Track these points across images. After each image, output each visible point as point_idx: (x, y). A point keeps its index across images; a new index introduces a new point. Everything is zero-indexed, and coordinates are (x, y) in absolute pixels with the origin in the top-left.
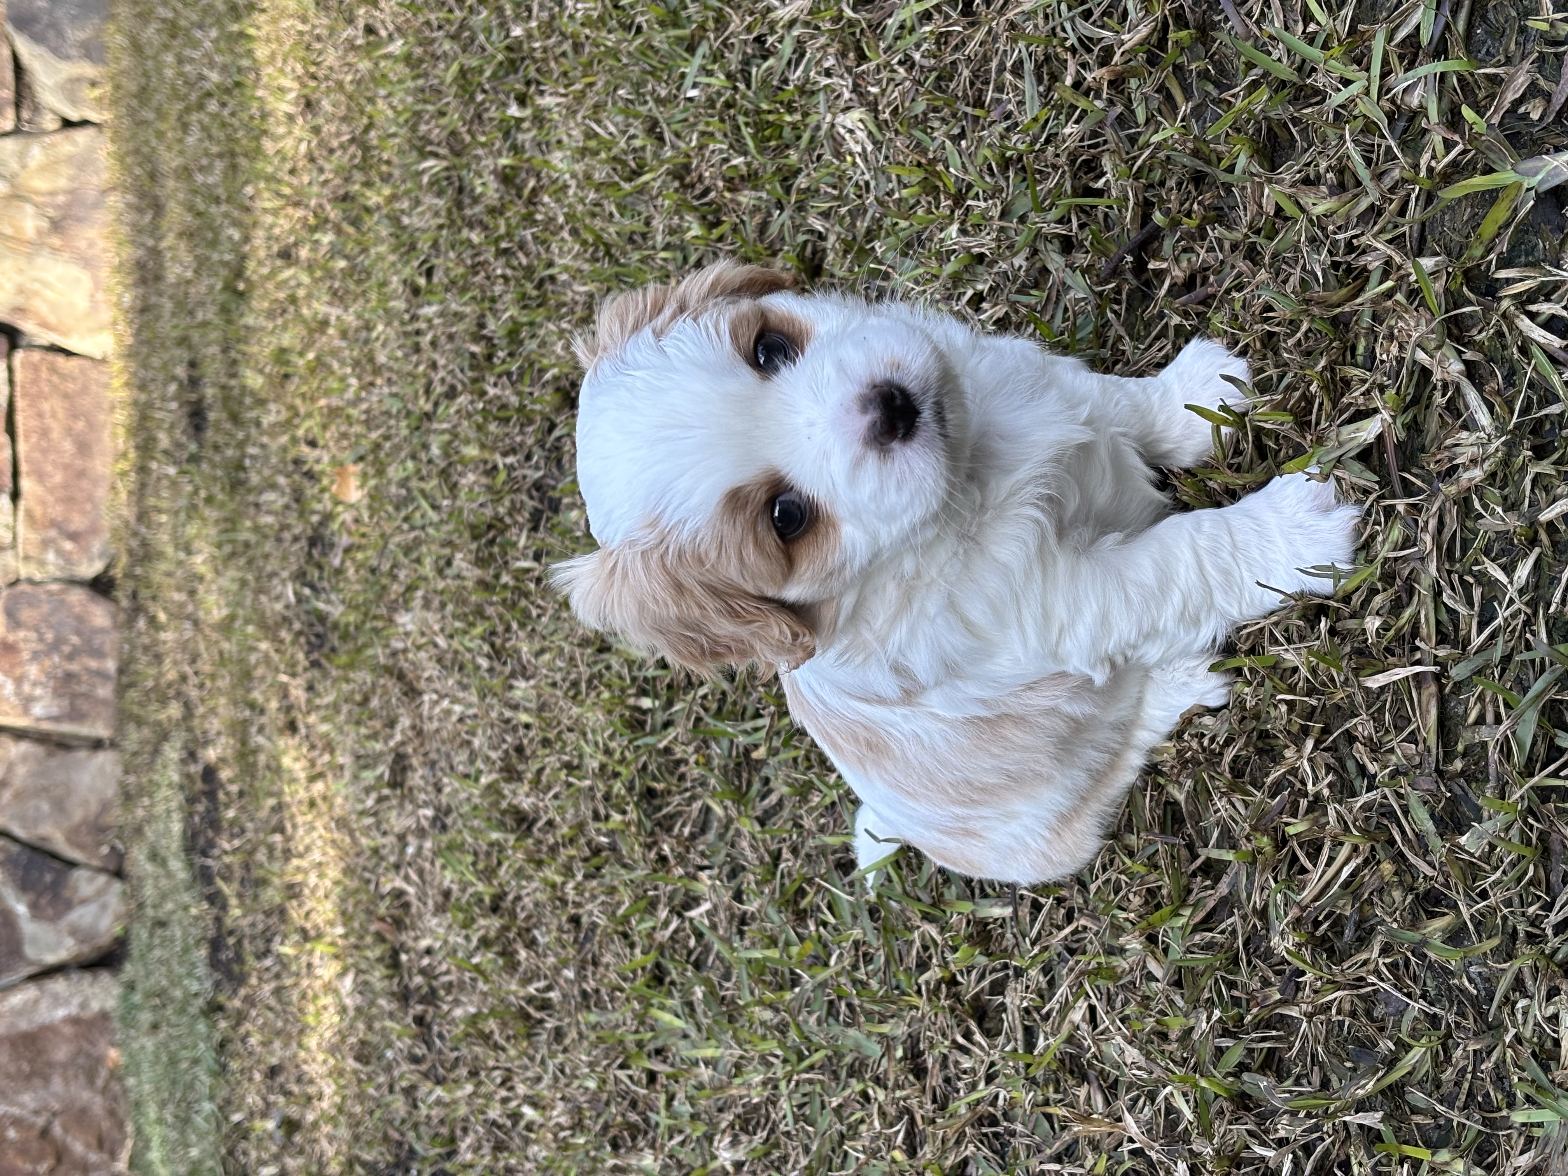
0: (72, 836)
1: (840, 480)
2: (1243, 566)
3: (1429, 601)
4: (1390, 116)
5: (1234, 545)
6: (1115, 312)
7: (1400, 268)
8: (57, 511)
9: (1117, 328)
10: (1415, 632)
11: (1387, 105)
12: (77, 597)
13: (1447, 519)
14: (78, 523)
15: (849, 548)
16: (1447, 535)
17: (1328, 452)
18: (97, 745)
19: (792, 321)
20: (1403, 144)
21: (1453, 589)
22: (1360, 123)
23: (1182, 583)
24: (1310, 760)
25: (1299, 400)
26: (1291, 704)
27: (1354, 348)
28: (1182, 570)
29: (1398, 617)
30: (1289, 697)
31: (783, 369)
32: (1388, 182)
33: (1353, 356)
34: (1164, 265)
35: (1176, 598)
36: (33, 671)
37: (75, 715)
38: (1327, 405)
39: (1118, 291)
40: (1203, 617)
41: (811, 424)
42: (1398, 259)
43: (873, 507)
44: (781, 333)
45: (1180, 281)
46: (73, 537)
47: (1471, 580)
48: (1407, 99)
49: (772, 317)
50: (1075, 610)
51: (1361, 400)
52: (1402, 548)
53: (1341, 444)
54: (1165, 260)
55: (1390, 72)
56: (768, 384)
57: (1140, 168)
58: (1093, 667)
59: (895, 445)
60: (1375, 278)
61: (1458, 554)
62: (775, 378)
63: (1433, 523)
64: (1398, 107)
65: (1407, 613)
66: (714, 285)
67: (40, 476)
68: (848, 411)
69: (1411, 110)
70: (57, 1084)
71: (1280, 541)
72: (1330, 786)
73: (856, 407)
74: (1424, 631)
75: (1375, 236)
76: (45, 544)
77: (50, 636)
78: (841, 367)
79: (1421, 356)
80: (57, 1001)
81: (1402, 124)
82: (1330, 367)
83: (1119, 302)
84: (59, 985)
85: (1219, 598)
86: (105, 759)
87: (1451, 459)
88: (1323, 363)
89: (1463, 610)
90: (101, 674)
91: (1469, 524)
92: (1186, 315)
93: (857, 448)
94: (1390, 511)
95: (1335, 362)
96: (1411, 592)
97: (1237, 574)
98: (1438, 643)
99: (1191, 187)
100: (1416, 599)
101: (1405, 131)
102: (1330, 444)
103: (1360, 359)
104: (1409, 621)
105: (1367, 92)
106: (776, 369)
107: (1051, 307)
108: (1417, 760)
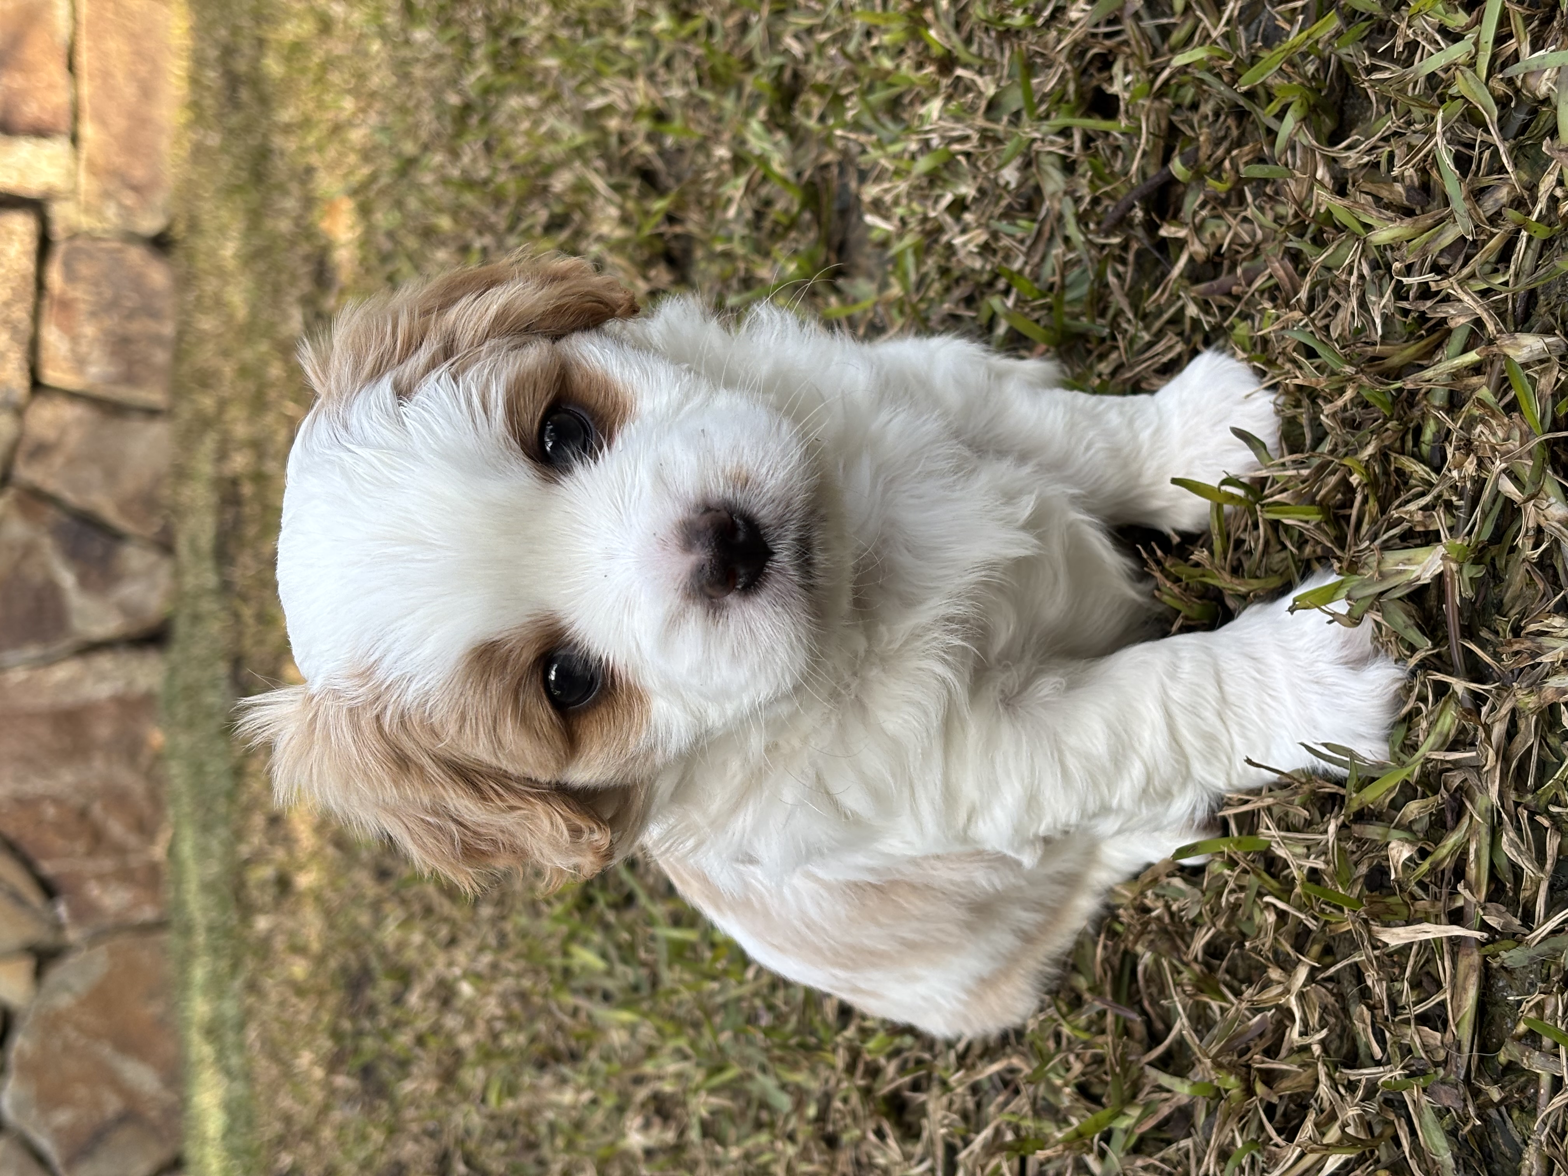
0: (124, 508)
1: (648, 643)
2: (1234, 729)
3: (1484, 830)
4: (1502, 102)
5: (1223, 699)
6: (1118, 276)
7: (1491, 342)
8: (119, 161)
9: (1119, 300)
10: (1459, 872)
11: (1501, 88)
12: (136, 255)
13: (1522, 724)
14: (139, 173)
15: (662, 729)
16: (1519, 748)
17: (1364, 585)
18: (152, 413)
19: (606, 387)
20: (1519, 153)
21: (1519, 830)
22: (1458, 107)
23: (1145, 752)
24: (1302, 996)
25: (1335, 488)
26: (1282, 915)
27: (1418, 431)
28: (1147, 735)
29: (1437, 841)
30: (1281, 905)
31: (579, 469)
32: (1489, 205)
33: (1417, 442)
34: (1182, 233)
35: (1136, 771)
36: (89, 330)
37: (130, 378)
38: (1373, 506)
39: (1125, 247)
40: (1175, 789)
41: (610, 557)
42: (1491, 327)
43: (695, 681)
44: (585, 407)
45: (1200, 259)
46: (136, 189)
47: (1546, 823)
48: (1531, 81)
49: (577, 377)
50: (991, 788)
51: (1419, 517)
52: (1452, 748)
53: (1383, 576)
54: (1183, 224)
55: (1510, 36)
56: (555, 489)
57: (1166, 83)
58: (1018, 851)
59: (732, 599)
60: (1457, 341)
61: (1531, 781)
62: (567, 482)
63: (1498, 730)
64: (1517, 91)
65: (1452, 841)
66: (500, 319)
67: (102, 121)
68: (664, 543)
69: (1535, 99)
70: (99, 764)
71: (1288, 698)
72: (1322, 1042)
73: (674, 544)
74: (1472, 871)
75: (1461, 283)
76: (107, 195)
77: (108, 293)
78: (660, 476)
79: (1508, 487)
80: (102, 677)
81: (1521, 117)
82: (1383, 456)
83: (1123, 262)
84: (104, 662)
85: (1198, 769)
86: (158, 430)
87: (1534, 655)
88: (1370, 450)
89: (1528, 868)
90: (157, 340)
91: (1553, 741)
92: (1205, 306)
93: (673, 599)
94: (1442, 689)
95: (1390, 448)
96: (1459, 812)
97: (1225, 740)
98: (1490, 898)
99: (1231, 122)
100: (1465, 822)
101: (1524, 128)
102: (1368, 573)
103: (1425, 449)
104: (1452, 853)
105: (1472, 64)
106: (567, 470)
107: (1041, 247)
108: (1441, 1055)
